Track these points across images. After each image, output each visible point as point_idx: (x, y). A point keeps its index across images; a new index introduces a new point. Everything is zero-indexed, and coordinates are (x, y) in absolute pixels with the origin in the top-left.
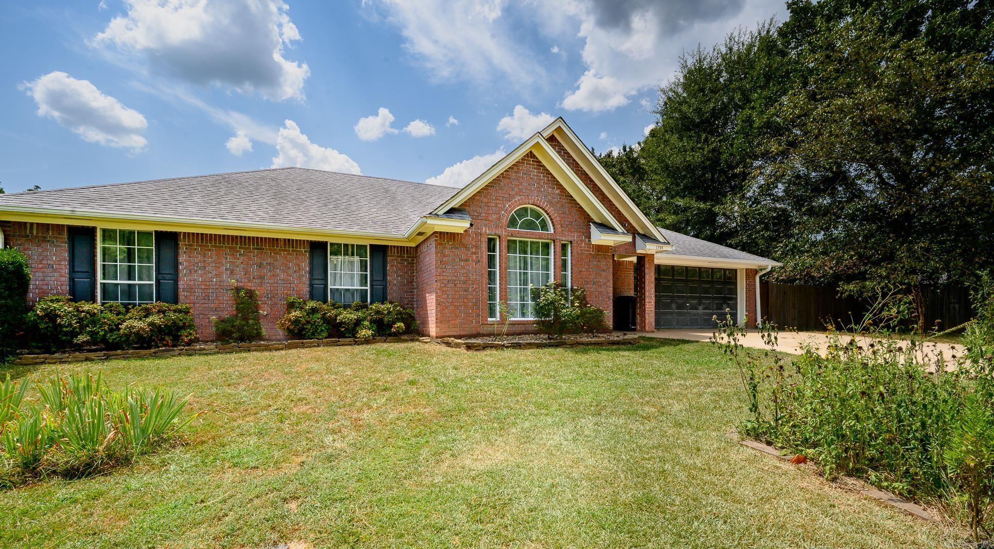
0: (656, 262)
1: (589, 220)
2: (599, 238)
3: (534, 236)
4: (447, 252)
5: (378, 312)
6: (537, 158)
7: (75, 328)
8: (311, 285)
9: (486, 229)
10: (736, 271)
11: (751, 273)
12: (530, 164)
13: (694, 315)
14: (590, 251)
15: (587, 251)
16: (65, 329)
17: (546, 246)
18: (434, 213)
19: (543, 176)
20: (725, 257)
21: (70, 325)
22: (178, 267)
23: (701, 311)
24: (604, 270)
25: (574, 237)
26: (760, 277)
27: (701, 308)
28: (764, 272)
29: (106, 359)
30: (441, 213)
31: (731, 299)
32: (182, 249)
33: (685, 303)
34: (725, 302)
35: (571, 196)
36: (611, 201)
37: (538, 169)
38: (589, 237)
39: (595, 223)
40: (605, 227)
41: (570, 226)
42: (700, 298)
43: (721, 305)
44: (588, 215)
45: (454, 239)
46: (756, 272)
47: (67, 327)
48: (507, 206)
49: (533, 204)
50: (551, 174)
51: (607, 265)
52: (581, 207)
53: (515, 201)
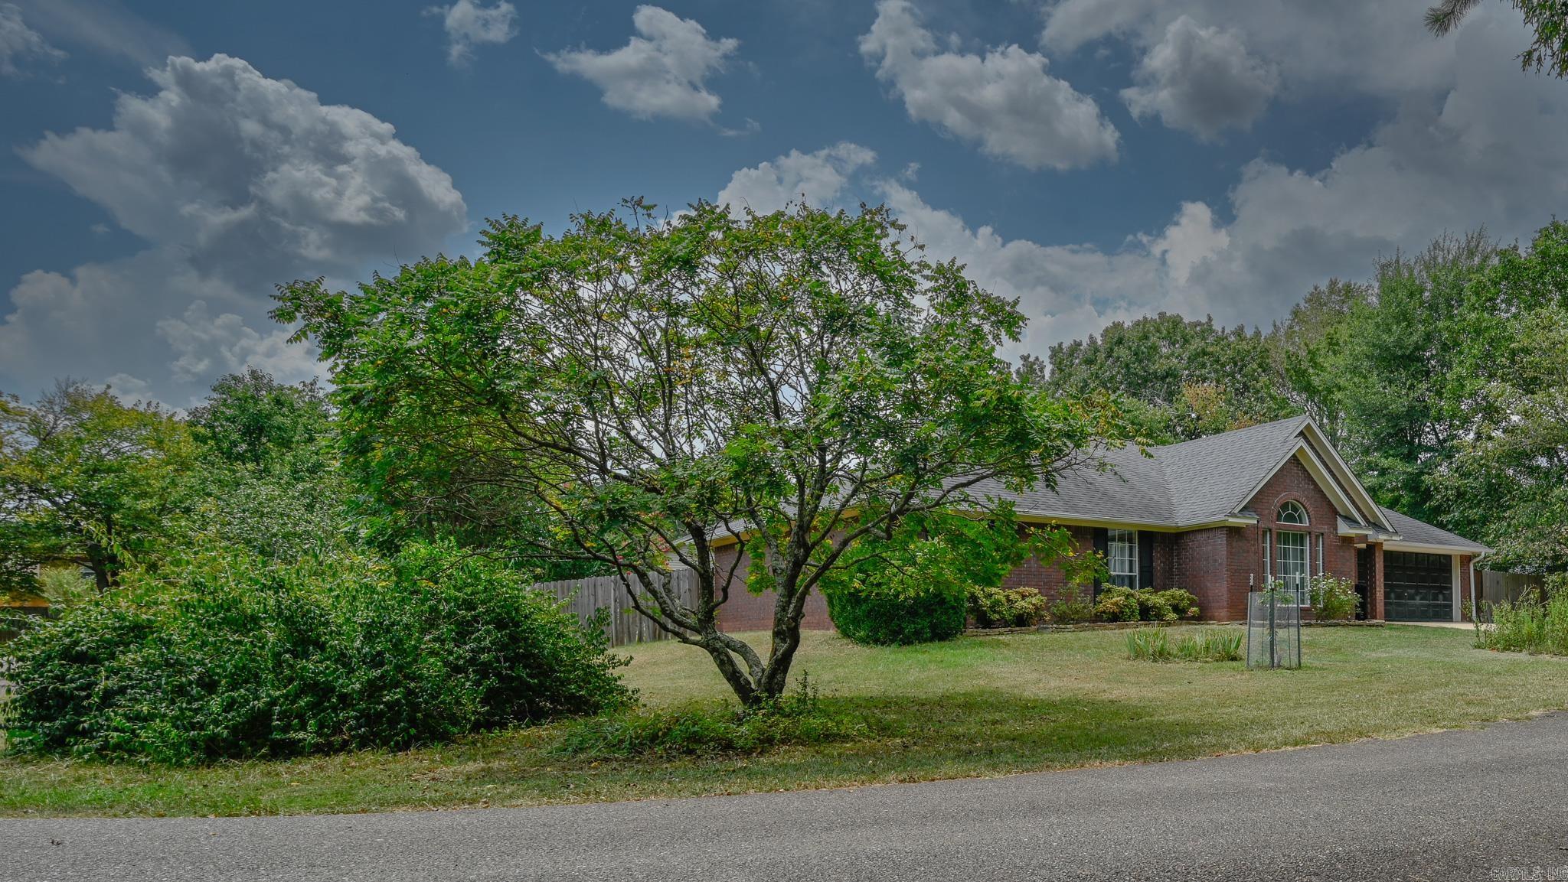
0: (1385, 548)
1: (1336, 512)
2: (1344, 529)
3: (1294, 528)
4: (1234, 544)
5: (1173, 597)
6: (1300, 460)
10: (1450, 556)
11: (1466, 559)
12: (1295, 465)
13: (1412, 606)
14: (1337, 541)
15: (1335, 541)
17: (1302, 536)
19: (1301, 474)
20: (1441, 543)
23: (1418, 601)
24: (1348, 560)
25: (1325, 529)
26: (1475, 566)
27: (1418, 598)
28: (1477, 559)
30: (1236, 511)
31: (1446, 588)
33: (1403, 593)
34: (1441, 592)
35: (1322, 492)
37: (1299, 467)
38: (1336, 529)
39: (1340, 515)
40: (1349, 519)
41: (1321, 518)
42: (1417, 588)
43: (1437, 595)
44: (1335, 507)
46: (1470, 558)
48: (1275, 501)
49: (1294, 500)
50: (1307, 471)
51: (1350, 555)
52: (1330, 501)
53: (1281, 497)
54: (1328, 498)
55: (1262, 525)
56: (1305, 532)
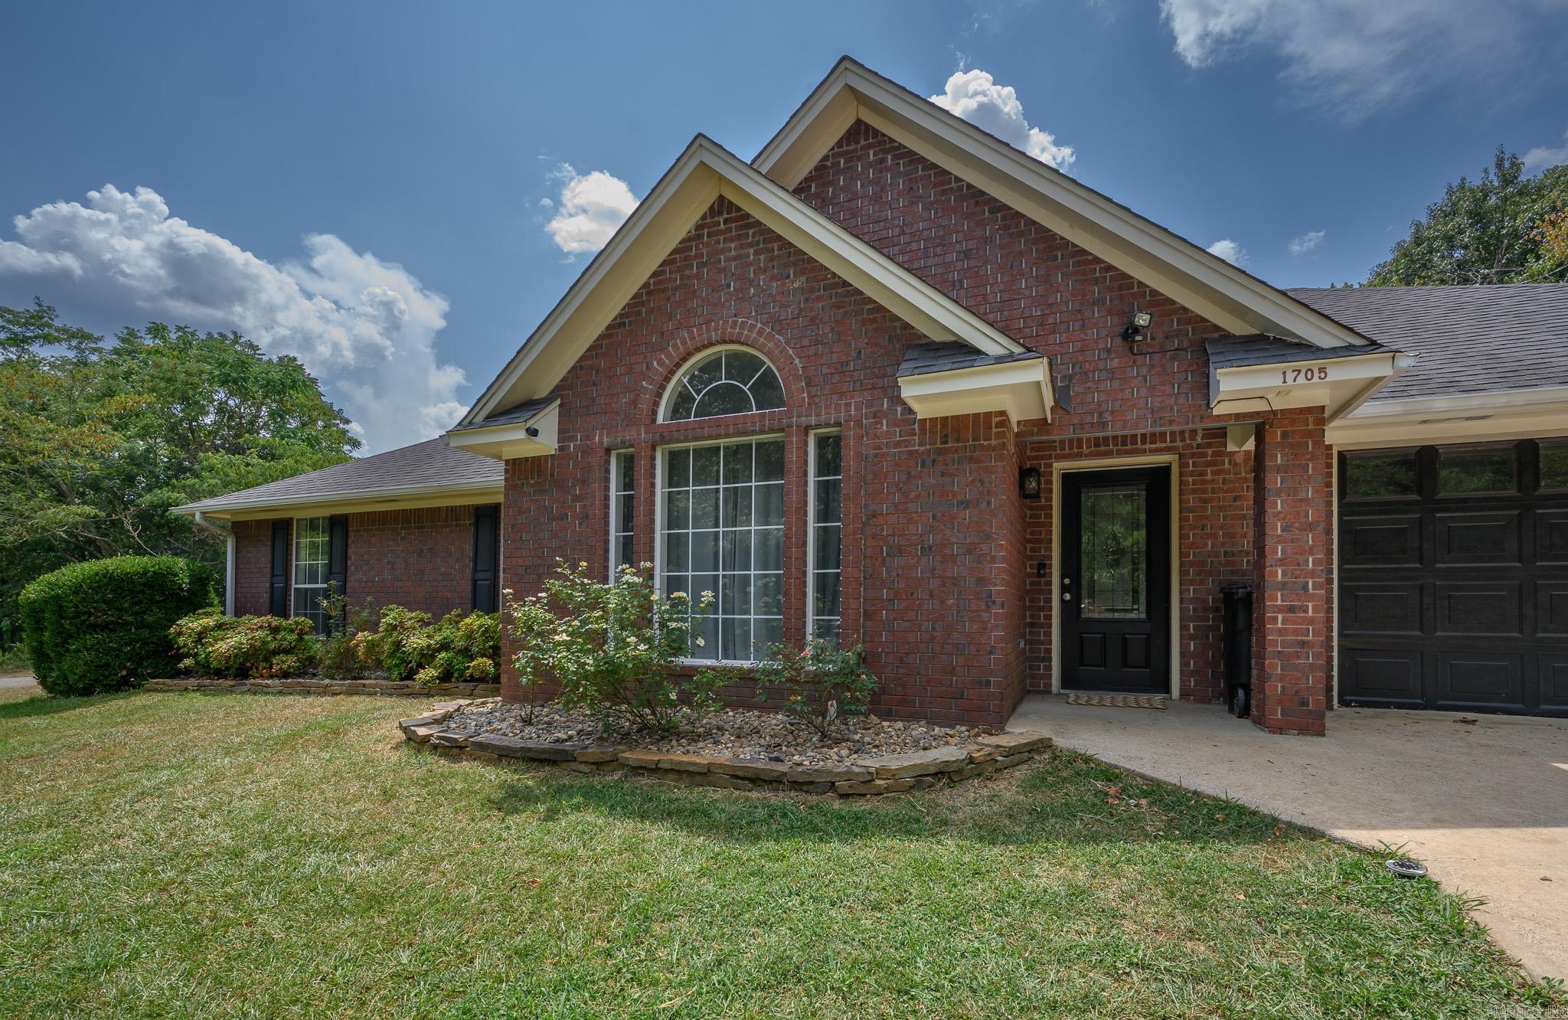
6: (738, 208)
8: (475, 582)
12: (718, 233)
14: (908, 443)
15: (898, 444)
18: (468, 420)
19: (756, 253)
24: (966, 504)
30: (480, 417)
32: (351, 538)
35: (845, 284)
37: (739, 238)
41: (836, 378)
44: (907, 326)
45: (538, 474)
48: (655, 363)
49: (725, 342)
50: (780, 238)
51: (982, 482)
52: (880, 308)
53: (675, 346)
54: (871, 301)
55: (605, 440)
56: (772, 431)
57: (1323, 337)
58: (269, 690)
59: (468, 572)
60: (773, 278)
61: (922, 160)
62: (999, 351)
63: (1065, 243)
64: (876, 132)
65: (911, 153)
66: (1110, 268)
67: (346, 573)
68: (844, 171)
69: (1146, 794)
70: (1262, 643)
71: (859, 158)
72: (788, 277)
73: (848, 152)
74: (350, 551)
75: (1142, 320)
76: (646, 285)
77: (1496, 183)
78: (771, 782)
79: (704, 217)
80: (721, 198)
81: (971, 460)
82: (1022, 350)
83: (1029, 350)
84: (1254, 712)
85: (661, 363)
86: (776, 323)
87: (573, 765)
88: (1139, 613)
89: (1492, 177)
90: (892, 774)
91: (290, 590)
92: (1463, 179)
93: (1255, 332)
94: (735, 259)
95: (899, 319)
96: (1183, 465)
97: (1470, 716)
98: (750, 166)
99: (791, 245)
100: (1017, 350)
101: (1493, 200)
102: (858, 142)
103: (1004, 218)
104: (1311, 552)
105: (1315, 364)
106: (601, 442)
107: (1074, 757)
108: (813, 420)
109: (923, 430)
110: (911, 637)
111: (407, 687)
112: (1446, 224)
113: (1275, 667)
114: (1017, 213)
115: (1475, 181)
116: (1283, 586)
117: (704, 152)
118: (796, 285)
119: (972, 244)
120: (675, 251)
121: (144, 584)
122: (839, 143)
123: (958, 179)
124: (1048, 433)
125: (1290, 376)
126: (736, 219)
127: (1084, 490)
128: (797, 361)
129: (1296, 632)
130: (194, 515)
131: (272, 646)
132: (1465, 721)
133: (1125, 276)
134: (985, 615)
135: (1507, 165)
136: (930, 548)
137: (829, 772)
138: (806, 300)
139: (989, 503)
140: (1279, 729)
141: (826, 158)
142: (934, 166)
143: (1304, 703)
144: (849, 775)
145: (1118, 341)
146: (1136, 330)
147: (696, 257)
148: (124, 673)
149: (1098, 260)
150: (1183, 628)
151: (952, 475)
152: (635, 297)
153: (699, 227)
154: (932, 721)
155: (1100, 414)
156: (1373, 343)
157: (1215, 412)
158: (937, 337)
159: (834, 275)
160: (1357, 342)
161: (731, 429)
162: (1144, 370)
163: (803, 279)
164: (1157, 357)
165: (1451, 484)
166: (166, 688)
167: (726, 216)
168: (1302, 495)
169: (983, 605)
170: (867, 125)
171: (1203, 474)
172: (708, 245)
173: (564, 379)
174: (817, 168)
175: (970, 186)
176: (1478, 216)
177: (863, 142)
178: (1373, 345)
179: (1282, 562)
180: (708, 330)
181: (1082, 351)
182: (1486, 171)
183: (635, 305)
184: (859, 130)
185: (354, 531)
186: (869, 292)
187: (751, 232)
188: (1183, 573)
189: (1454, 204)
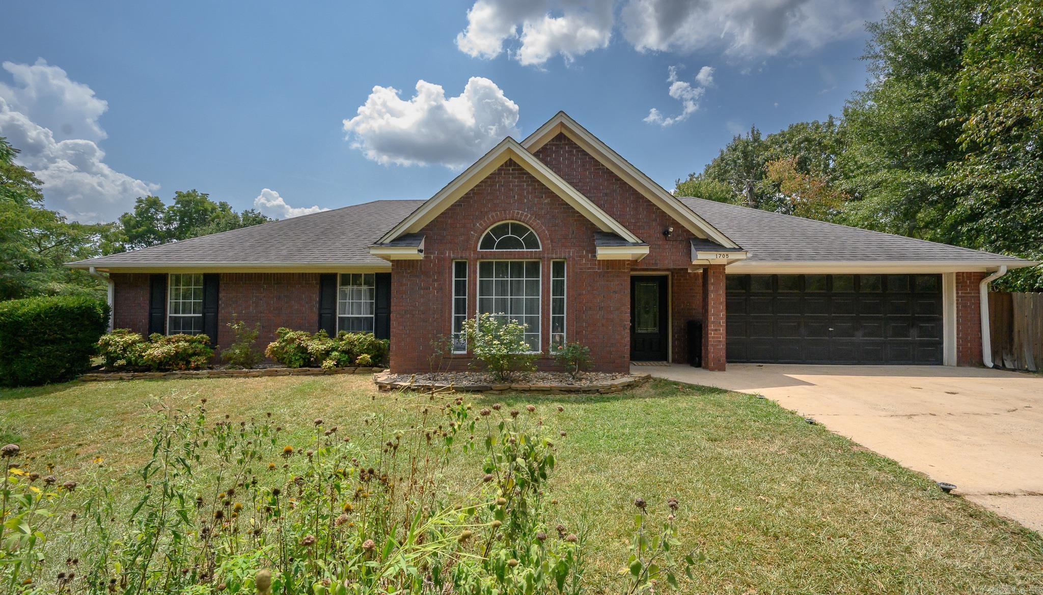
1: (594, 229)
3: (512, 257)
4: (405, 281)
6: (519, 166)
7: (119, 354)
8: (320, 315)
9: (449, 253)
11: (968, 279)
12: (509, 174)
14: (593, 268)
15: (589, 268)
16: (112, 355)
17: (533, 266)
18: (380, 242)
19: (527, 185)
21: (115, 352)
22: (218, 302)
24: (616, 292)
25: (570, 253)
27: (859, 334)
28: (994, 277)
29: (132, 379)
30: (388, 241)
32: (222, 287)
33: (826, 328)
34: (914, 325)
35: (567, 204)
36: (649, 201)
37: (519, 177)
38: (593, 251)
39: (601, 233)
40: (616, 237)
41: (563, 241)
44: (593, 224)
45: (413, 267)
46: (983, 275)
47: (113, 353)
48: (478, 224)
49: (513, 220)
50: (538, 181)
51: (622, 285)
52: (582, 216)
53: (488, 218)
54: (578, 212)
55: (452, 256)
56: (535, 258)
57: (727, 244)
58: (198, 376)
59: (316, 310)
60: (536, 197)
61: (587, 154)
62: (633, 241)
63: (643, 197)
64: (569, 139)
65: (583, 151)
66: (659, 208)
67: (218, 308)
68: (555, 152)
69: (689, 388)
70: (707, 341)
71: (561, 148)
72: (542, 197)
73: (556, 145)
74: (221, 295)
75: (671, 230)
76: (472, 190)
77: (751, 140)
78: (574, 391)
79: (502, 166)
80: (510, 160)
81: (618, 276)
82: (641, 242)
83: (644, 242)
84: (703, 364)
85: (481, 224)
86: (538, 216)
87: (490, 392)
88: (656, 330)
89: (750, 137)
90: (616, 386)
91: (166, 317)
92: (740, 135)
93: (706, 238)
94: (517, 186)
95: (589, 221)
96: (673, 276)
97: (761, 364)
98: (520, 144)
99: (543, 185)
100: (640, 242)
101: (750, 148)
102: (561, 141)
103: (620, 184)
104: (722, 311)
105: (725, 253)
106: (449, 256)
107: (661, 380)
108: (554, 256)
109: (599, 264)
110: (595, 341)
111: (309, 370)
112: (733, 155)
113: (711, 349)
114: (626, 183)
115: (744, 137)
116: (713, 322)
117: (511, 144)
118: (546, 201)
119: (608, 191)
120: (487, 178)
121: (79, 314)
122: (553, 140)
123: (602, 165)
124: (637, 266)
125: (718, 256)
126: (518, 170)
127: (636, 283)
128: (546, 232)
129: (717, 338)
130: (88, 269)
131: (190, 351)
132: (760, 366)
133: (664, 212)
134: (623, 333)
135: (755, 133)
136: (602, 308)
137: (597, 386)
138: (550, 208)
139: (624, 292)
140: (712, 370)
141: (546, 145)
142: (593, 158)
143: (719, 361)
144: (603, 387)
145: (662, 235)
146: (668, 233)
147: (498, 182)
148: (63, 371)
149: (654, 205)
150: (673, 336)
151: (611, 282)
152: (466, 194)
153: (500, 170)
154: (605, 372)
155: (655, 260)
156: (740, 248)
157: (693, 263)
158: (605, 230)
159: (562, 200)
160: (737, 247)
161: (517, 256)
162: (670, 246)
163: (549, 199)
164: (674, 243)
165: (755, 288)
166: (101, 379)
167: (513, 167)
168: (719, 293)
169: (622, 328)
170: (565, 136)
171: (680, 280)
172: (504, 178)
173: (427, 225)
174: (542, 148)
175: (607, 169)
176: (745, 154)
177: (563, 142)
178: (741, 249)
179: (713, 315)
180: (505, 213)
181: (649, 237)
182: (748, 133)
183: (466, 198)
184: (561, 137)
185: (224, 283)
186: (577, 208)
187: (525, 176)
188: (673, 316)
189: (736, 146)
